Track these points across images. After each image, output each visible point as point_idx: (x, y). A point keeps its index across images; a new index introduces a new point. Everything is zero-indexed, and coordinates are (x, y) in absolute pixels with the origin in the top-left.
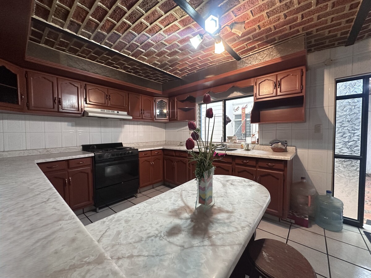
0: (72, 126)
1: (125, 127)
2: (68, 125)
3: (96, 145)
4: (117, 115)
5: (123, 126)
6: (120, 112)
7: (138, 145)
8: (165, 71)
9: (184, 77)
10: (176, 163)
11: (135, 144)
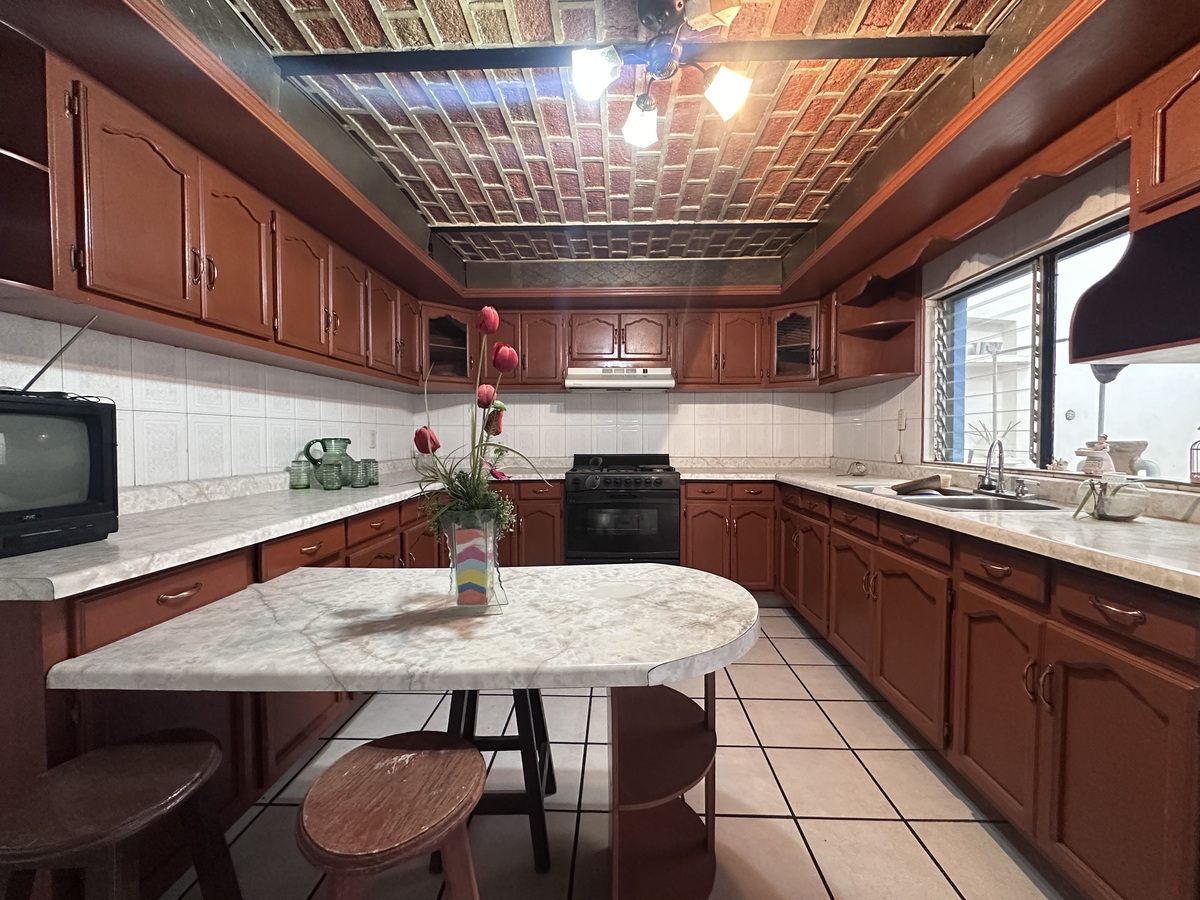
0: (559, 411)
1: (680, 412)
2: (551, 411)
3: (604, 457)
4: (645, 378)
5: (675, 408)
6: (651, 371)
7: (718, 463)
8: (738, 222)
9: (823, 212)
10: (800, 533)
11: (708, 460)
